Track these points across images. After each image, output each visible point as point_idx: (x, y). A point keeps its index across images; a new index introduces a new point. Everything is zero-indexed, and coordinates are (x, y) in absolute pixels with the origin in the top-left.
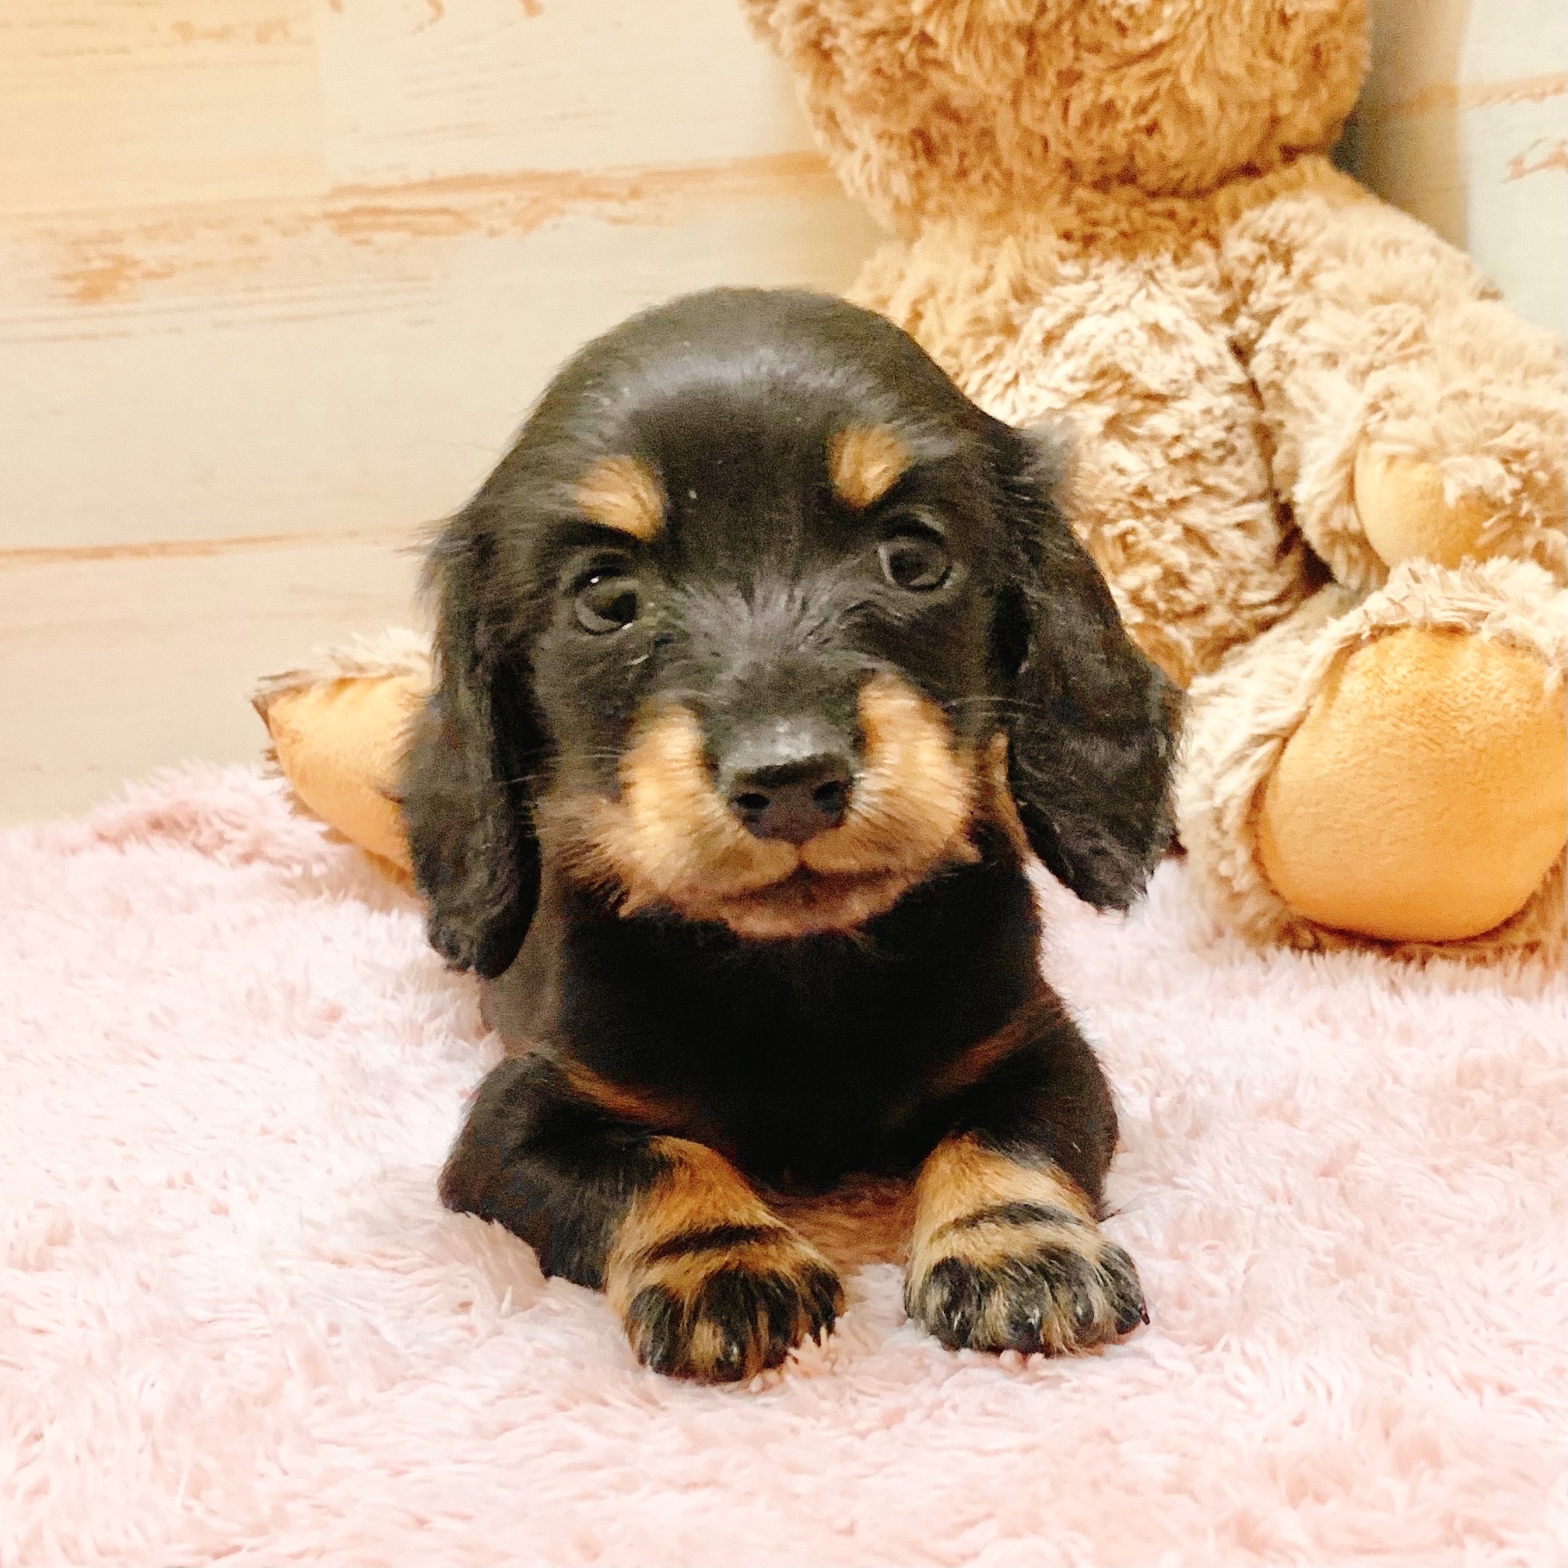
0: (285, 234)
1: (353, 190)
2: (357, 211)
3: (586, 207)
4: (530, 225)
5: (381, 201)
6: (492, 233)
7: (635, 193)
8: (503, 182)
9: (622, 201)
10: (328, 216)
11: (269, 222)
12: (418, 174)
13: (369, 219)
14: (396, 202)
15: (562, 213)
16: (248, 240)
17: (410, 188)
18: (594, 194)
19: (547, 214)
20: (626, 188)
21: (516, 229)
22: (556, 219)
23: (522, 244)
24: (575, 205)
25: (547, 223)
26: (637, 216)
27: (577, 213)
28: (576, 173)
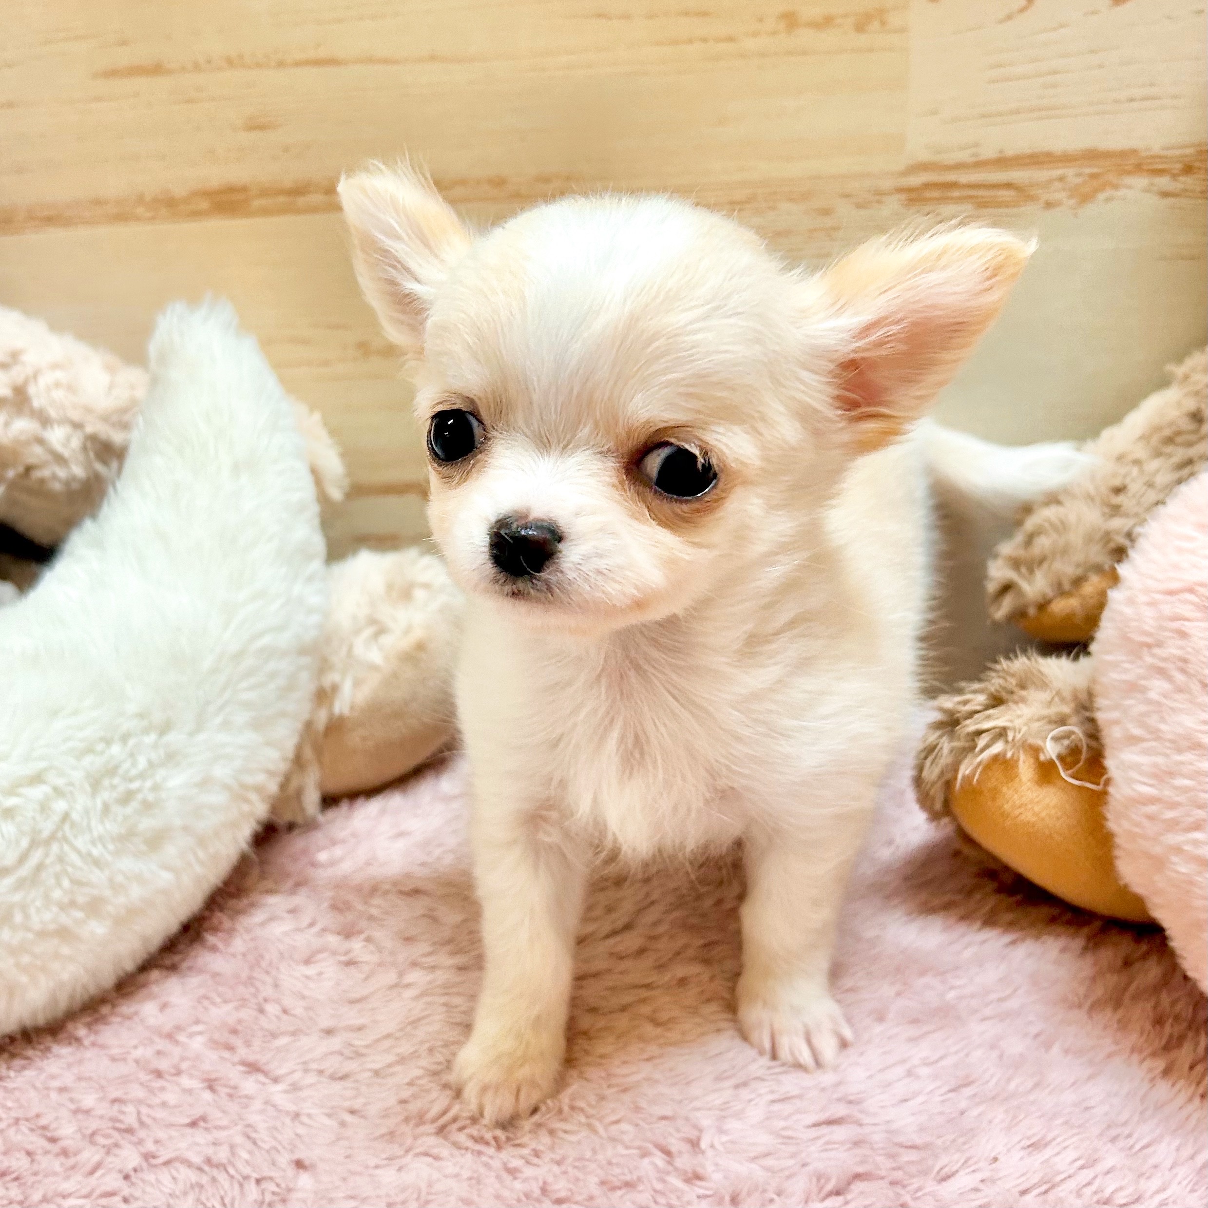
0: (859, 206)
1: (924, 167)
2: (927, 186)
3: (1140, 182)
4: (1085, 198)
5: (951, 177)
6: (1049, 205)
7: (1188, 169)
8: (1067, 159)
9: (1174, 176)
10: (900, 190)
11: (847, 196)
12: (988, 152)
13: (936, 194)
14: (964, 178)
15: (1116, 187)
16: (826, 212)
17: (980, 165)
18: (1148, 170)
19: (1102, 188)
20: (1179, 166)
21: (1072, 202)
22: (1108, 193)
23: (1076, 215)
24: (1129, 180)
25: (1101, 196)
26: (1186, 190)
27: (1129, 187)
28: (1134, 152)
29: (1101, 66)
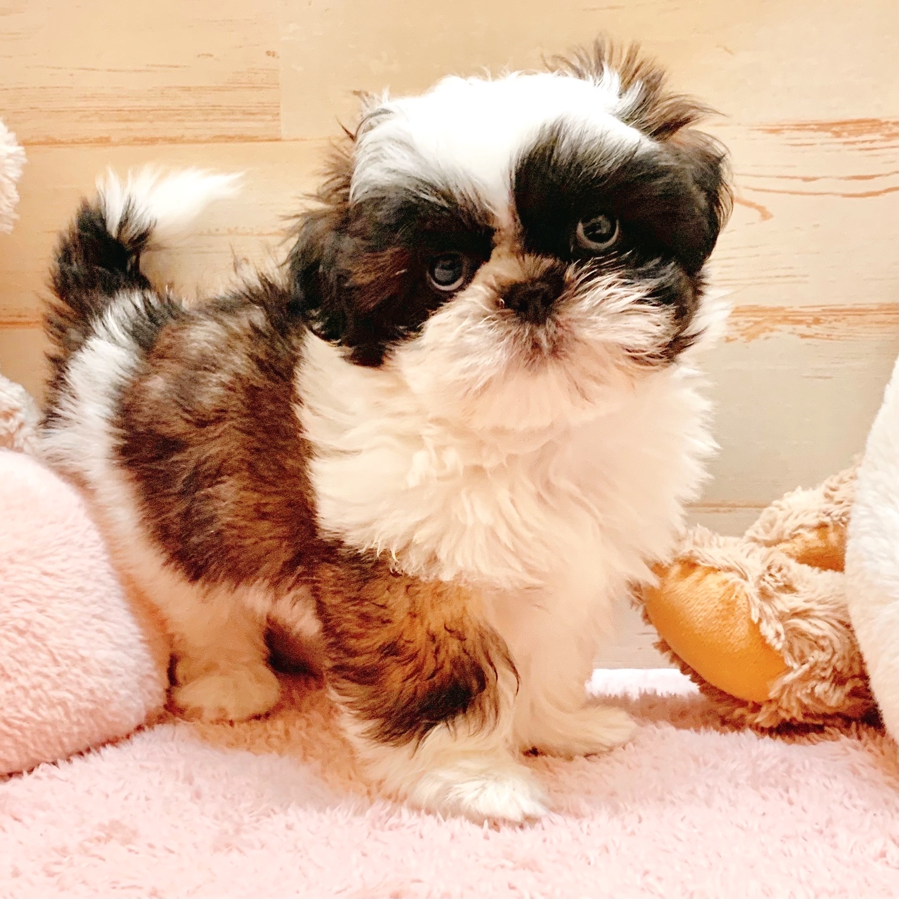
3: (787, 328)
4: (753, 336)
7: (817, 321)
9: (809, 325)
15: (772, 330)
18: (793, 320)
19: (763, 331)
20: (811, 318)
21: (744, 338)
22: (768, 334)
23: (747, 348)
24: (779, 326)
25: (762, 336)
26: (817, 334)
27: (780, 331)
28: (782, 309)
29: (757, 255)
